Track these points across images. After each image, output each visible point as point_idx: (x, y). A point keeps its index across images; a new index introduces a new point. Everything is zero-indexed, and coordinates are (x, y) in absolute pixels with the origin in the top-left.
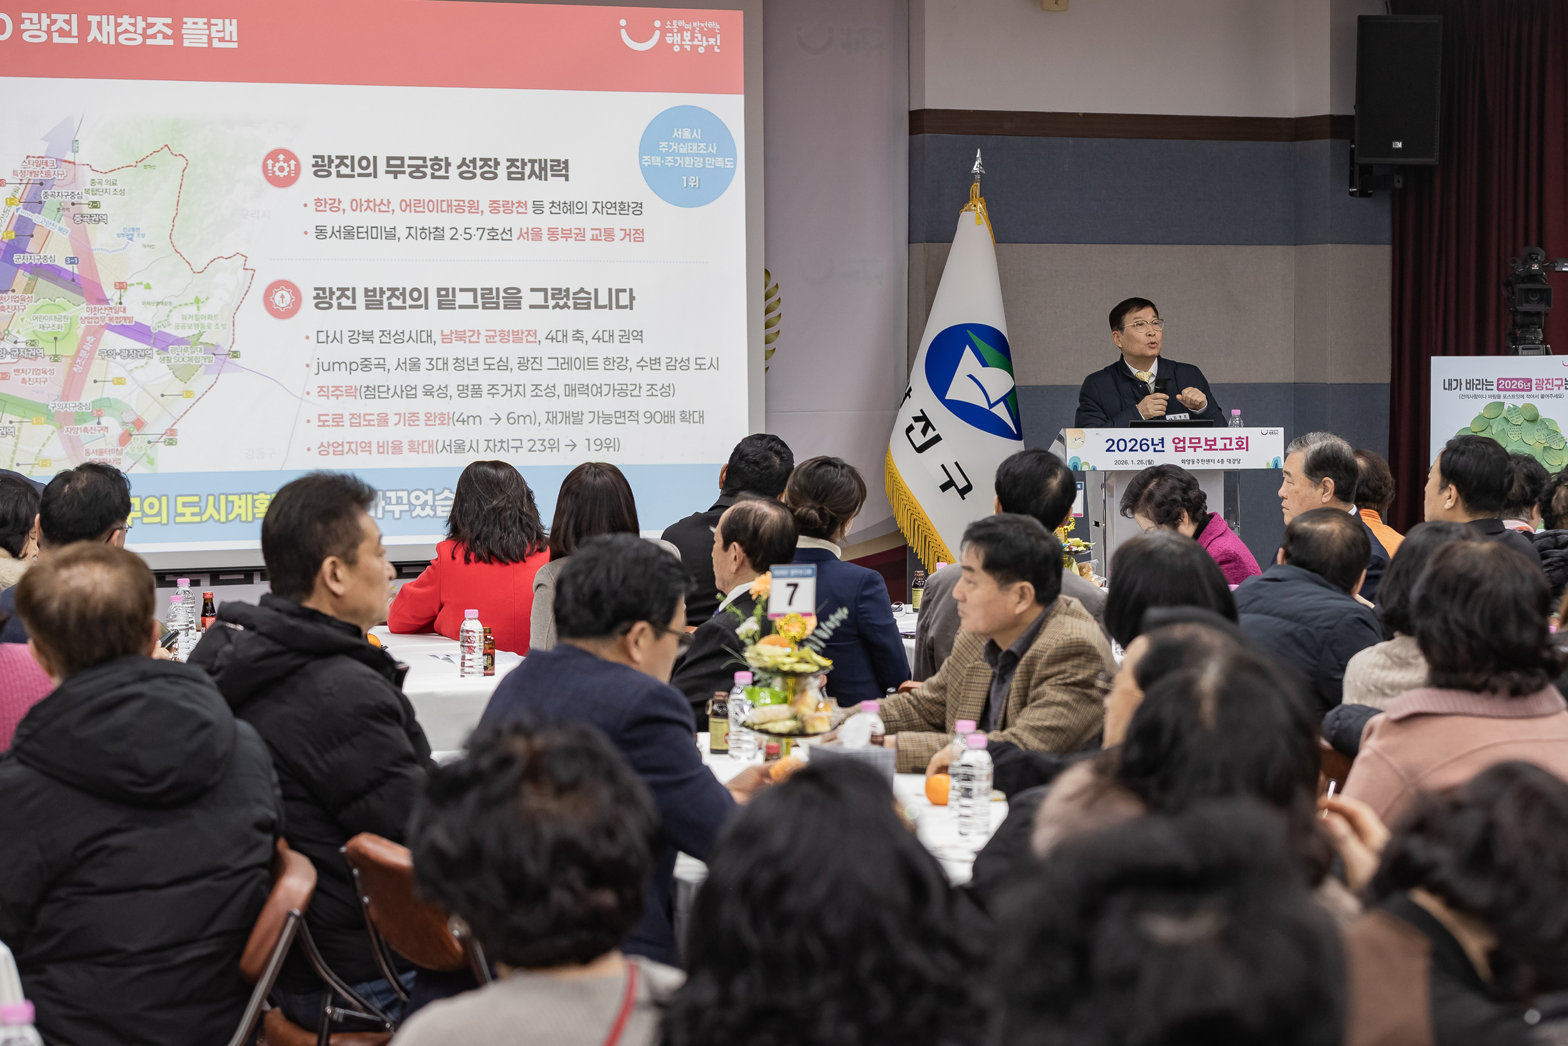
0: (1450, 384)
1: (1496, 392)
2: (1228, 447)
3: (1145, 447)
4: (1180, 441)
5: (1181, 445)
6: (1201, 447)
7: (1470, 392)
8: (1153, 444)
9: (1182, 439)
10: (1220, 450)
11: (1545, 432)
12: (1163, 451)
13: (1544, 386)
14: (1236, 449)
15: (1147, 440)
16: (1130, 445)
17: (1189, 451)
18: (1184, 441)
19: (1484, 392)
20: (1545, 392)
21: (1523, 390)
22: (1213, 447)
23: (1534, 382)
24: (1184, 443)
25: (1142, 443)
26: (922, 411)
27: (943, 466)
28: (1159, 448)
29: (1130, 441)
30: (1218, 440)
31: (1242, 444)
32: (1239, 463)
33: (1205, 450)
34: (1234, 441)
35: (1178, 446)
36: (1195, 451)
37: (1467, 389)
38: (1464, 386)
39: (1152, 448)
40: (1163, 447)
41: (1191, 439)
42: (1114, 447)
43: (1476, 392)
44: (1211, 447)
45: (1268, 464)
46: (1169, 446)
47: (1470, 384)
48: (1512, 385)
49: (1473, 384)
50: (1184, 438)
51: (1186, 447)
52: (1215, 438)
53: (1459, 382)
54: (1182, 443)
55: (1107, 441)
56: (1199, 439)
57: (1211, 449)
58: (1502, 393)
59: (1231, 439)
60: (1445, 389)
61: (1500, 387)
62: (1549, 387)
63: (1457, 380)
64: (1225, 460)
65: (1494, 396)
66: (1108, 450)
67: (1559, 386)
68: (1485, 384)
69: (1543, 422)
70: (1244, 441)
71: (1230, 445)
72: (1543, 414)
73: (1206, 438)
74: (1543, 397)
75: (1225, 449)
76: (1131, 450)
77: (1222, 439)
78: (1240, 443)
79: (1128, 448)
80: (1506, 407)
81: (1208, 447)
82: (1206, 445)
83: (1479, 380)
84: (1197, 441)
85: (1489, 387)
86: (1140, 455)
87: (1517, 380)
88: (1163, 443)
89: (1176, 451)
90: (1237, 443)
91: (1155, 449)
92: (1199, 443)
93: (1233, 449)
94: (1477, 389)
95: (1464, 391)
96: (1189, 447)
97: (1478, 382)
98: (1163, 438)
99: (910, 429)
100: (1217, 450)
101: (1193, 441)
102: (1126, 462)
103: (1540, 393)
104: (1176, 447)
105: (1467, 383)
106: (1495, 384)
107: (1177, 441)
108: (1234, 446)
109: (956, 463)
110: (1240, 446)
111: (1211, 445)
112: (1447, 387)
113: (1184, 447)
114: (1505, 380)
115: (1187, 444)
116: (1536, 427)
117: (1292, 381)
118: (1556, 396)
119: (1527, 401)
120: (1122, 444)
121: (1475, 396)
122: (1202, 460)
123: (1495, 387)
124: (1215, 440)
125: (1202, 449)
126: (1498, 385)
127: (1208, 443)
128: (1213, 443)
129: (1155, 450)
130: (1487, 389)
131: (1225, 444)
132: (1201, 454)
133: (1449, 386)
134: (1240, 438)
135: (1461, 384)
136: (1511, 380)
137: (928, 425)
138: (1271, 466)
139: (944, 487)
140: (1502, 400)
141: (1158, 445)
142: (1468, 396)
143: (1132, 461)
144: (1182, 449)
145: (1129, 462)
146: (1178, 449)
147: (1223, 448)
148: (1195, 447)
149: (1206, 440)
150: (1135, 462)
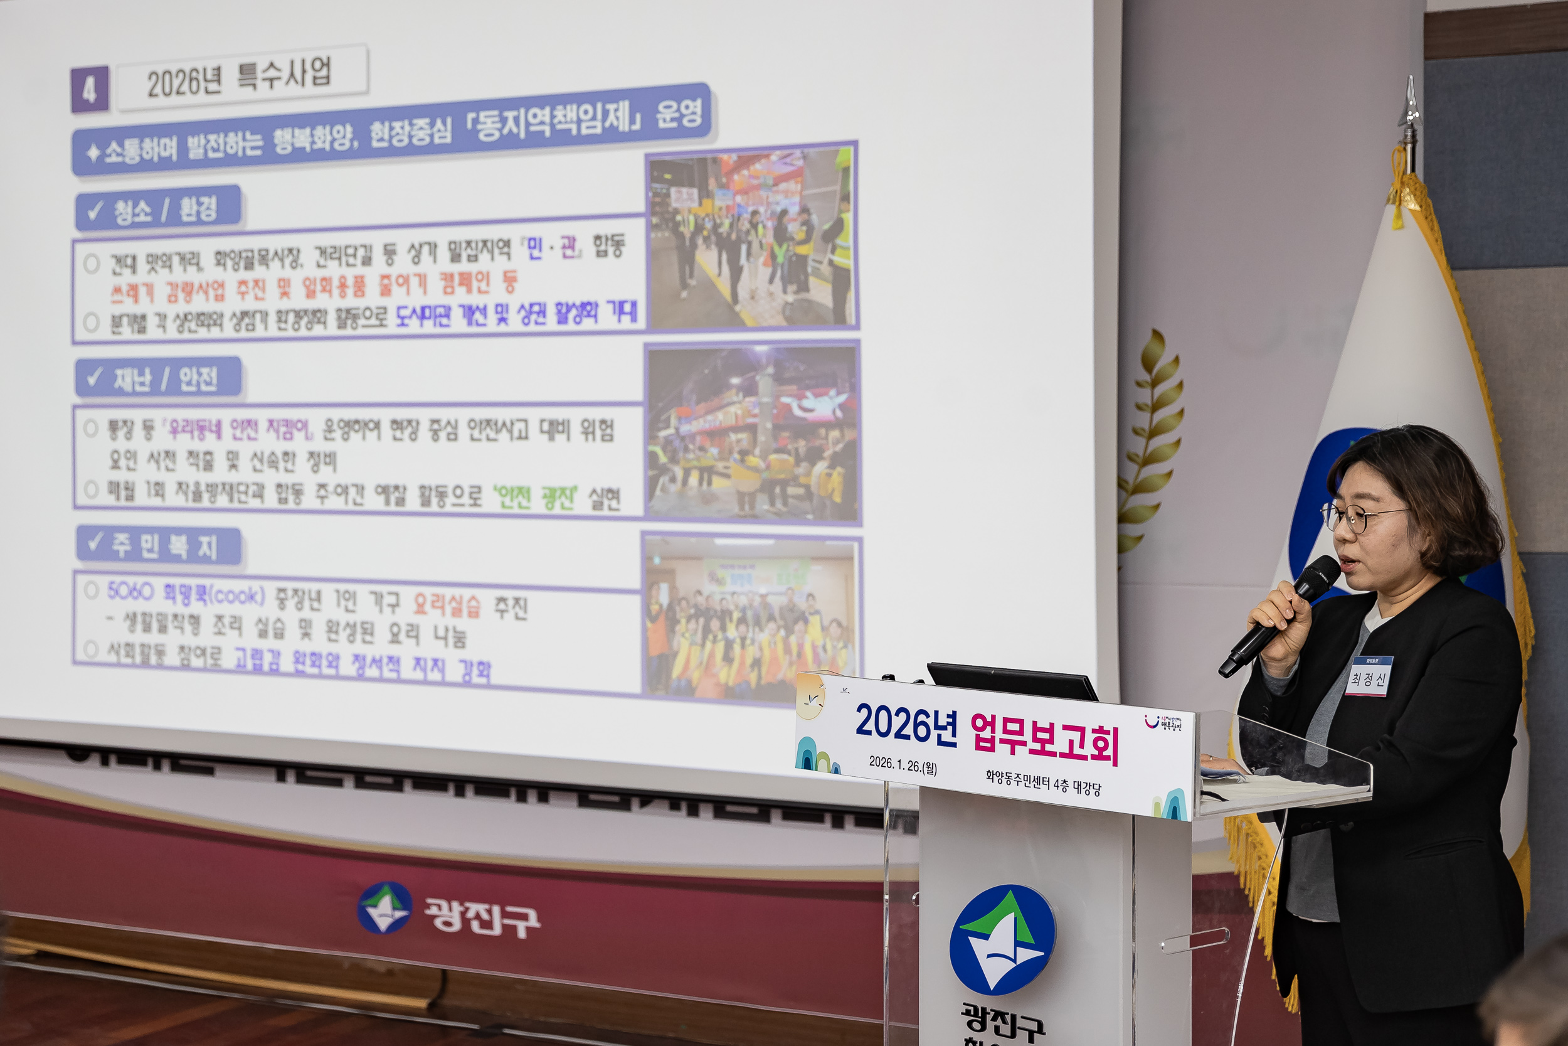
2: (1077, 750)
3: (922, 731)
4: (984, 724)
5: (987, 733)
6: (1024, 744)
8: (937, 726)
9: (988, 720)
10: (1062, 755)
12: (954, 745)
14: (1094, 757)
15: (926, 716)
16: (897, 723)
18: (992, 724)
22: (1048, 747)
24: (994, 731)
25: (918, 720)
28: (947, 736)
29: (897, 714)
30: (1057, 732)
31: (1106, 748)
33: (1032, 752)
34: (1085, 737)
35: (982, 735)
36: (1013, 752)
39: (934, 734)
40: (953, 734)
41: (1003, 720)
42: (871, 725)
44: (1043, 747)
46: (965, 733)
50: (992, 718)
51: (997, 741)
52: (1050, 726)
54: (989, 729)
55: (857, 710)
56: (1020, 719)
57: (1042, 752)
59: (1081, 731)
66: (860, 730)
70: (1112, 738)
71: (1082, 746)
75: (1070, 755)
76: (898, 735)
78: (1101, 744)
81: (1037, 746)
82: (1035, 739)
84: (1017, 727)
86: (911, 750)
88: (953, 725)
89: (978, 748)
90: (1096, 741)
91: (939, 737)
92: (1022, 732)
93: (1084, 758)
96: (1002, 741)
98: (953, 714)
100: (1053, 754)
101: (1009, 727)
102: (887, 763)
104: (979, 739)
107: (979, 723)
108: (1089, 750)
110: (1100, 751)
111: (1043, 742)
113: (992, 741)
115: (999, 733)
122: (1026, 778)
125: (1025, 750)
127: (1039, 735)
128: (1047, 736)
129: (940, 743)
131: (1071, 742)
138: (1166, 813)
141: (945, 728)
143: (900, 761)
144: (989, 745)
145: (895, 763)
146: (982, 744)
147: (1067, 751)
148: (1013, 744)
149: (1035, 727)
150: (905, 764)
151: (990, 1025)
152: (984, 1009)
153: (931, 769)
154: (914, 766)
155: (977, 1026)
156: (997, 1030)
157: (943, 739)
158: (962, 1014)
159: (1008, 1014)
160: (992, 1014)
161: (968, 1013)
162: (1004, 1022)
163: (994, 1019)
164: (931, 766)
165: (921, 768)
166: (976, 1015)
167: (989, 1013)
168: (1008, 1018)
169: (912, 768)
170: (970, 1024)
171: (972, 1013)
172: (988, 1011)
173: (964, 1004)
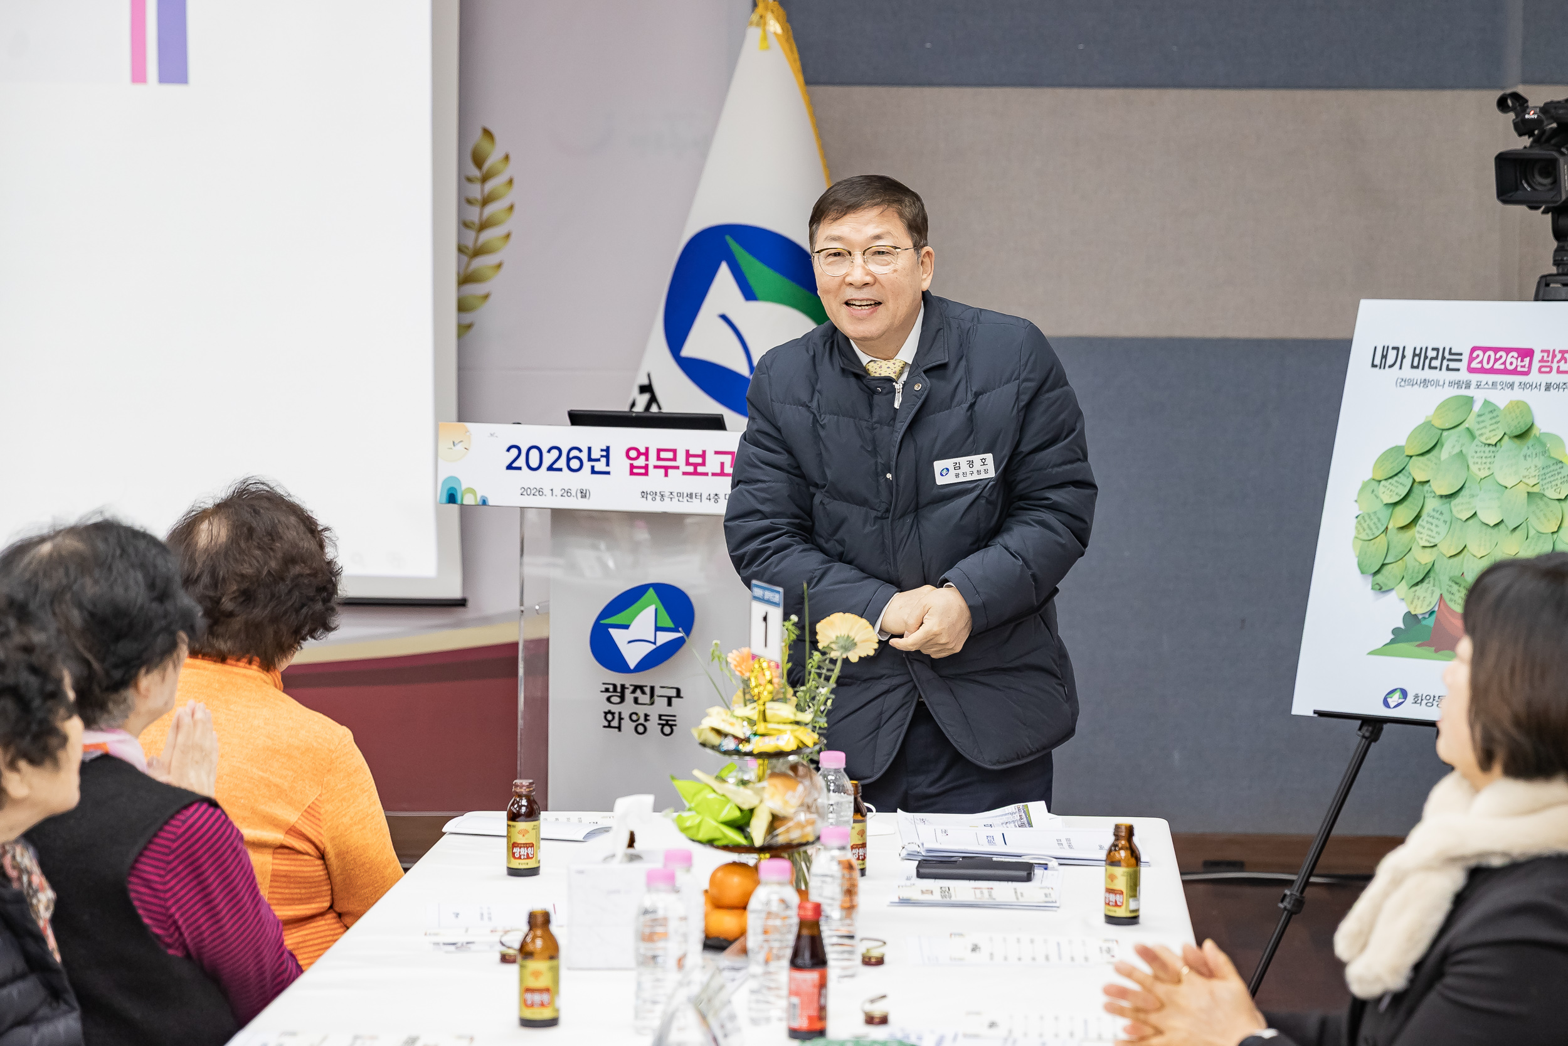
0: (1384, 357)
1: (1464, 375)
3: (575, 464)
4: (639, 454)
5: (641, 461)
6: (677, 468)
7: (1418, 374)
8: (590, 459)
9: (643, 450)
10: (714, 474)
11: (1540, 462)
12: (608, 473)
13: (1555, 366)
15: (580, 451)
16: (548, 459)
17: (656, 475)
18: (646, 454)
19: (1444, 376)
20: (1554, 378)
21: (1515, 372)
22: (700, 469)
23: (1537, 356)
24: (647, 459)
25: (571, 455)
28: (600, 466)
29: (549, 451)
30: (710, 456)
33: (685, 473)
35: (636, 463)
36: (666, 475)
37: (1413, 367)
38: (1408, 361)
39: (587, 465)
40: (608, 464)
41: (659, 451)
42: (521, 462)
43: (1428, 374)
44: (695, 469)
46: (619, 463)
47: (1421, 358)
48: (1496, 360)
49: (1426, 357)
50: (647, 449)
51: (651, 468)
52: (704, 452)
53: (1401, 354)
54: (643, 458)
55: (508, 450)
56: (674, 451)
57: (695, 473)
58: (1475, 378)
60: (1374, 366)
61: (1474, 365)
62: (1564, 367)
63: (1397, 349)
65: (1458, 384)
66: (510, 467)
68: (1446, 358)
69: (1540, 441)
72: (1542, 423)
73: (687, 452)
74: (1548, 387)
75: (721, 473)
76: (550, 468)
77: (717, 453)
79: (546, 464)
80: (1477, 407)
81: (691, 469)
82: (688, 463)
83: (1437, 350)
84: (670, 455)
85: (1452, 365)
86: (565, 478)
87: (1508, 351)
88: (607, 457)
89: (632, 473)
91: (593, 467)
92: (674, 459)
94: (1430, 367)
95: (1407, 372)
96: (656, 467)
97: (1434, 354)
98: (608, 448)
100: (706, 474)
101: (663, 455)
102: (540, 491)
103: (1544, 378)
104: (632, 467)
105: (1415, 355)
106: (1465, 358)
107: (633, 454)
111: (695, 465)
112: (1377, 362)
113: (646, 467)
114: (1485, 350)
115: (653, 460)
116: (1525, 451)
119: (1517, 394)
120: (534, 456)
121: (1425, 383)
122: (680, 494)
123: (1463, 366)
124: (703, 455)
125: (678, 472)
126: (1471, 360)
127: (692, 460)
128: (699, 460)
129: (593, 472)
130: (1448, 369)
131: (722, 464)
132: (677, 481)
133: (1382, 360)
135: (1403, 357)
136: (1496, 350)
140: (1471, 391)
141: (598, 460)
142: (1411, 383)
143: (552, 490)
144: (643, 471)
145: (547, 491)
146: (635, 471)
147: (718, 471)
148: (666, 468)
149: (688, 455)
150: (558, 492)
151: (629, 697)
152: (623, 687)
153: (584, 494)
154: (567, 492)
155: (616, 699)
156: (636, 701)
157: (596, 469)
158: (602, 692)
159: (646, 686)
160: (632, 688)
161: (607, 690)
162: (643, 692)
163: (634, 692)
164: (584, 492)
165: (574, 493)
166: (615, 690)
167: (628, 688)
168: (647, 690)
169: (565, 494)
170: (609, 699)
171: (611, 690)
172: (627, 686)
173: (604, 684)
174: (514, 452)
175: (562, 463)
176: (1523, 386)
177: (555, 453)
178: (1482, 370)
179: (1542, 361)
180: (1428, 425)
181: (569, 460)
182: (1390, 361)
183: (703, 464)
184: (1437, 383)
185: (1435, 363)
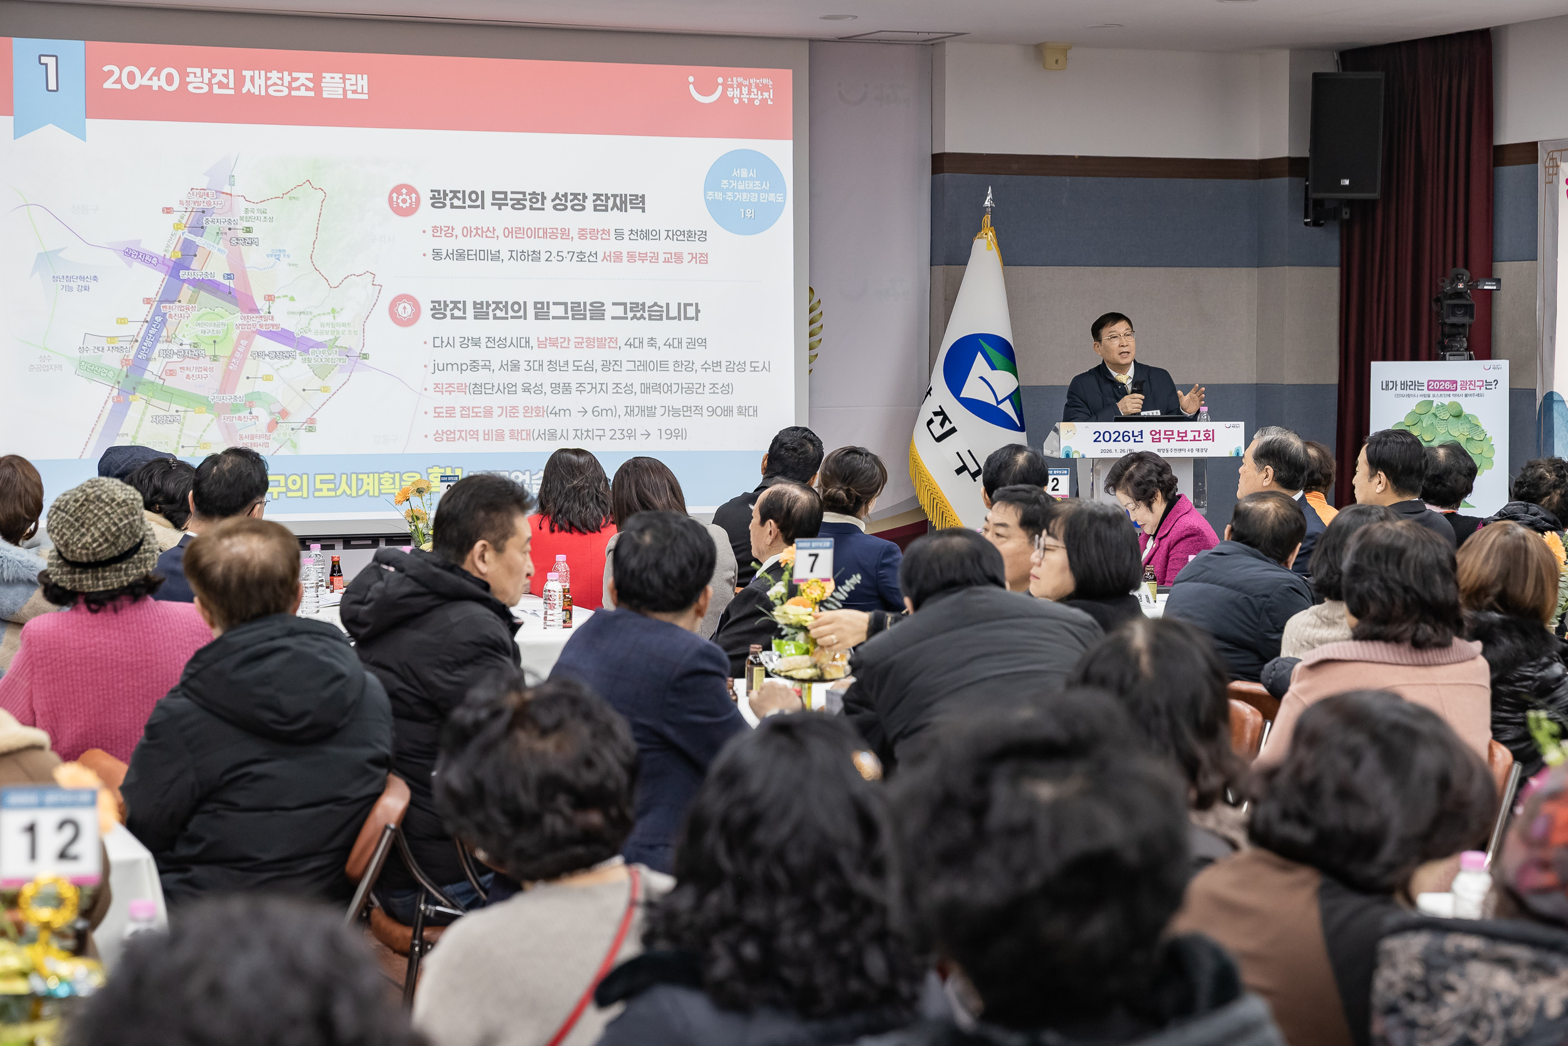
0: (1387, 385)
1: (1426, 392)
2: (1197, 438)
4: (1156, 433)
5: (1157, 436)
6: (1174, 438)
7: (1404, 392)
8: (1133, 436)
9: (1158, 431)
10: (1191, 441)
11: (1468, 426)
13: (1468, 387)
14: (1204, 440)
15: (1129, 433)
16: (1114, 437)
17: (1164, 442)
18: (1160, 433)
19: (1416, 392)
21: (1449, 390)
22: (1184, 439)
23: (1459, 384)
24: (1160, 435)
25: (1125, 434)
26: (940, 407)
27: (958, 453)
28: (1139, 439)
29: (1114, 434)
30: (1188, 433)
31: (1209, 436)
32: (1206, 451)
33: (1177, 441)
34: (1202, 434)
35: (1155, 437)
36: (1169, 442)
37: (1401, 389)
38: (1399, 387)
39: (1132, 439)
40: (1142, 438)
41: (1165, 431)
42: (1101, 438)
43: (1409, 392)
45: (1231, 452)
46: (1147, 437)
47: (1405, 385)
48: (1440, 386)
49: (1407, 385)
50: (1160, 431)
51: (1162, 438)
52: (1186, 431)
53: (1395, 384)
54: (1158, 434)
55: (1094, 434)
56: (1172, 431)
57: (1182, 440)
58: (1431, 393)
59: (1199, 432)
60: (1383, 389)
61: (1430, 387)
62: (1472, 387)
63: (1393, 382)
64: (1194, 449)
65: (1424, 396)
66: (1095, 441)
67: (1480, 387)
68: (1417, 385)
69: (1466, 417)
70: (1211, 433)
71: (1199, 436)
72: (1466, 411)
73: (1178, 431)
74: (1466, 395)
75: (1194, 440)
76: (1115, 441)
77: (1192, 431)
78: (1207, 435)
79: (1113, 439)
80: (1435, 405)
81: (1180, 439)
82: (1179, 436)
83: (1412, 381)
84: (1171, 433)
85: (1420, 388)
86: (1122, 445)
87: (1445, 381)
88: (1142, 435)
89: (1153, 441)
90: (1205, 435)
92: (1173, 434)
93: (1201, 441)
94: (1410, 389)
95: (1399, 391)
96: (1164, 438)
97: (1411, 383)
98: (1142, 431)
99: (930, 422)
100: (1188, 441)
101: (1167, 433)
102: (1110, 451)
103: (1464, 392)
104: (1153, 439)
105: (1401, 384)
106: (1426, 384)
107: (1153, 433)
108: (1202, 437)
109: (969, 451)
110: (1207, 437)
111: (1182, 437)
112: (1384, 387)
113: (1160, 438)
114: (1434, 381)
115: (1163, 436)
116: (1460, 422)
117: (1255, 382)
118: (1478, 395)
119: (1452, 399)
120: (1107, 435)
121: (1409, 396)
122: (1175, 450)
123: (1425, 387)
124: (1186, 433)
125: (1175, 440)
126: (1428, 386)
127: (1180, 435)
128: (1184, 435)
129: (1135, 441)
130: (1418, 389)
131: (1195, 436)
132: (1174, 444)
133: (1386, 386)
134: (1207, 430)
135: (1396, 385)
136: (1440, 381)
137: (945, 418)
138: (1234, 454)
139: (959, 471)
140: (1431, 399)
141: (1137, 436)
142: (1403, 396)
143: (1116, 450)
144: (1158, 440)
145: (1113, 451)
147: (1192, 439)
148: (1169, 439)
149: (1179, 433)
150: (1118, 451)
174: (1097, 434)
175: (1120, 438)
176: (1455, 395)
177: (1117, 434)
178: (1434, 390)
179: (1461, 385)
180: (1413, 413)
181: (1123, 437)
182: (1390, 386)
183: (1186, 436)
184: (1414, 396)
185: (1411, 387)
